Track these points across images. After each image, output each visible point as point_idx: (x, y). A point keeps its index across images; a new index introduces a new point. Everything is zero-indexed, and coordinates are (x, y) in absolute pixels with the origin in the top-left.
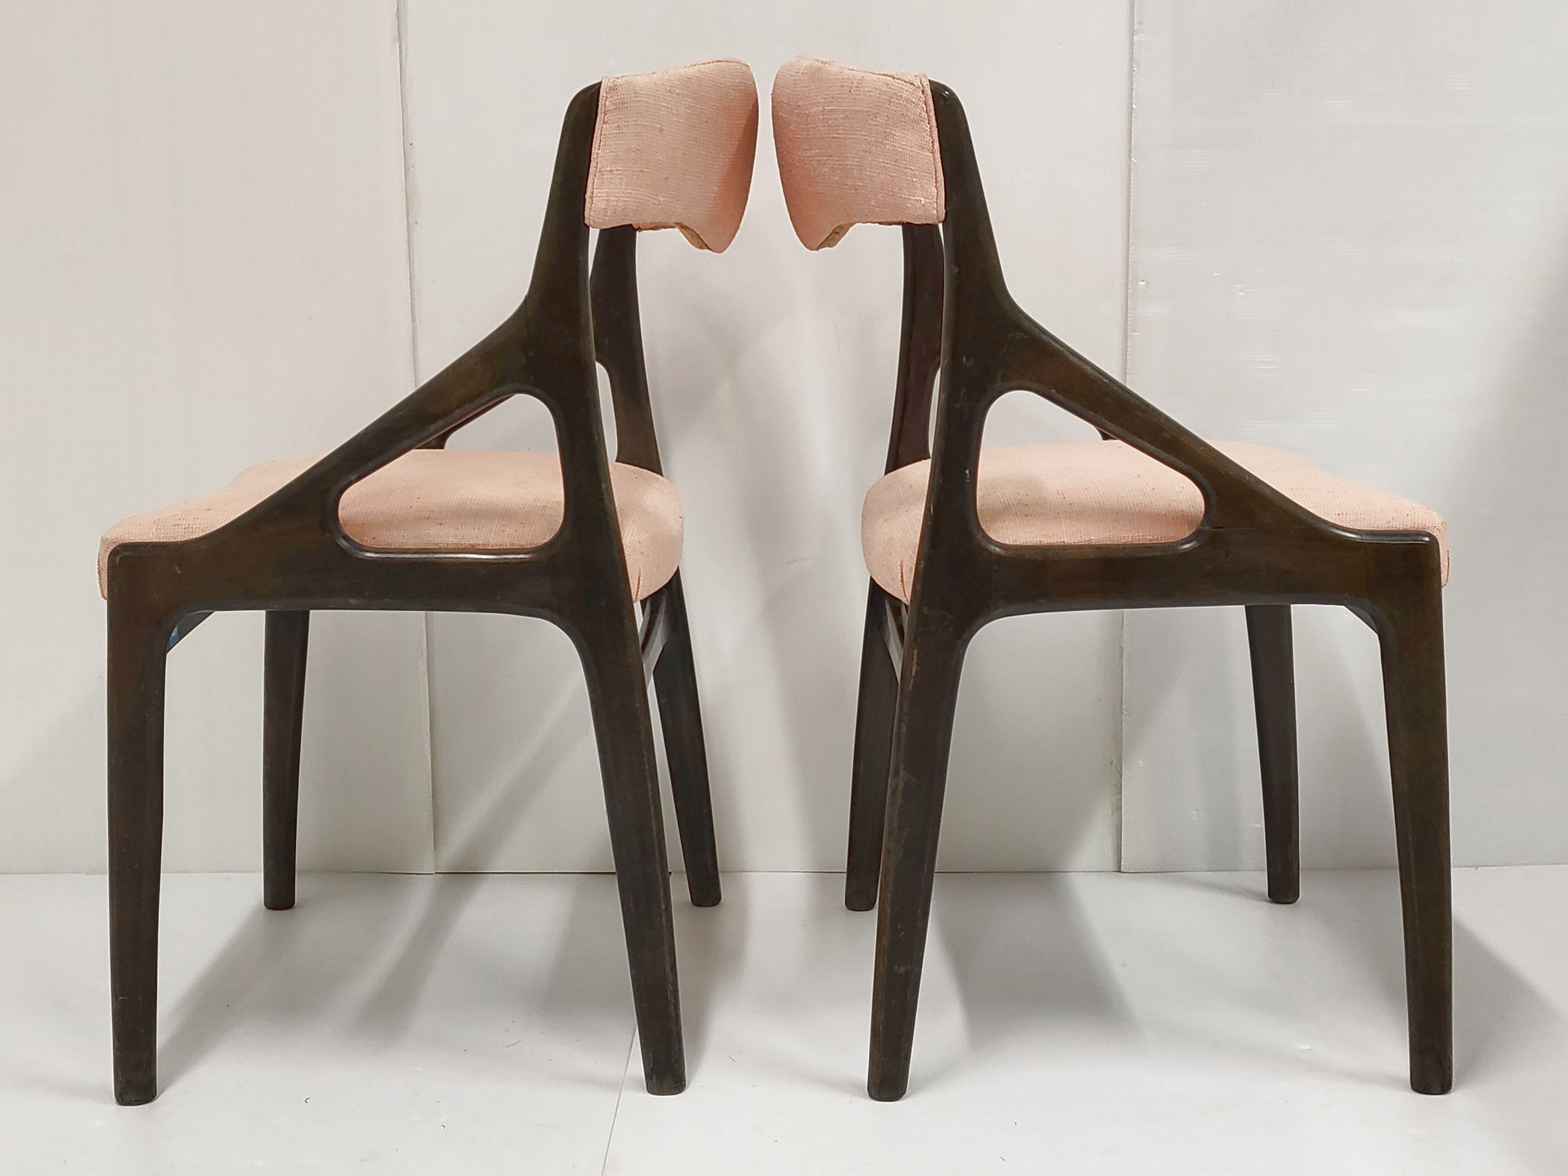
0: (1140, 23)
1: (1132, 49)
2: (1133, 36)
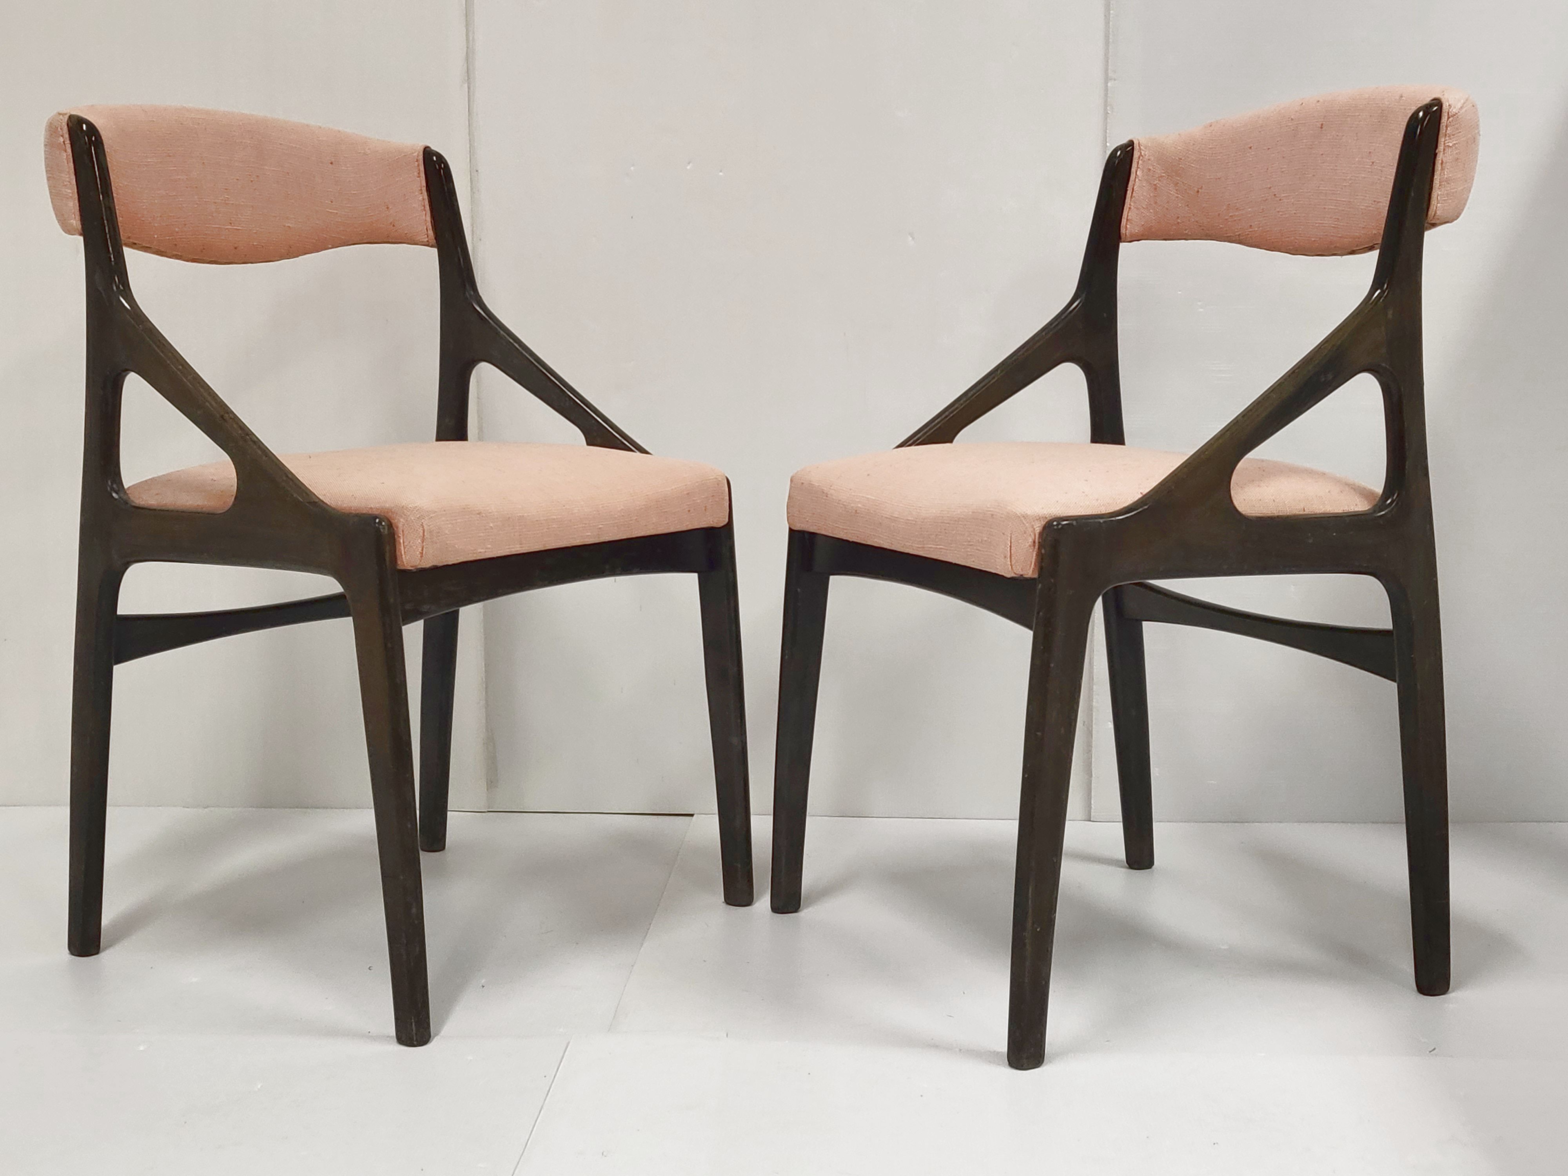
0: (1114, 71)
1: (1106, 95)
2: (1108, 83)
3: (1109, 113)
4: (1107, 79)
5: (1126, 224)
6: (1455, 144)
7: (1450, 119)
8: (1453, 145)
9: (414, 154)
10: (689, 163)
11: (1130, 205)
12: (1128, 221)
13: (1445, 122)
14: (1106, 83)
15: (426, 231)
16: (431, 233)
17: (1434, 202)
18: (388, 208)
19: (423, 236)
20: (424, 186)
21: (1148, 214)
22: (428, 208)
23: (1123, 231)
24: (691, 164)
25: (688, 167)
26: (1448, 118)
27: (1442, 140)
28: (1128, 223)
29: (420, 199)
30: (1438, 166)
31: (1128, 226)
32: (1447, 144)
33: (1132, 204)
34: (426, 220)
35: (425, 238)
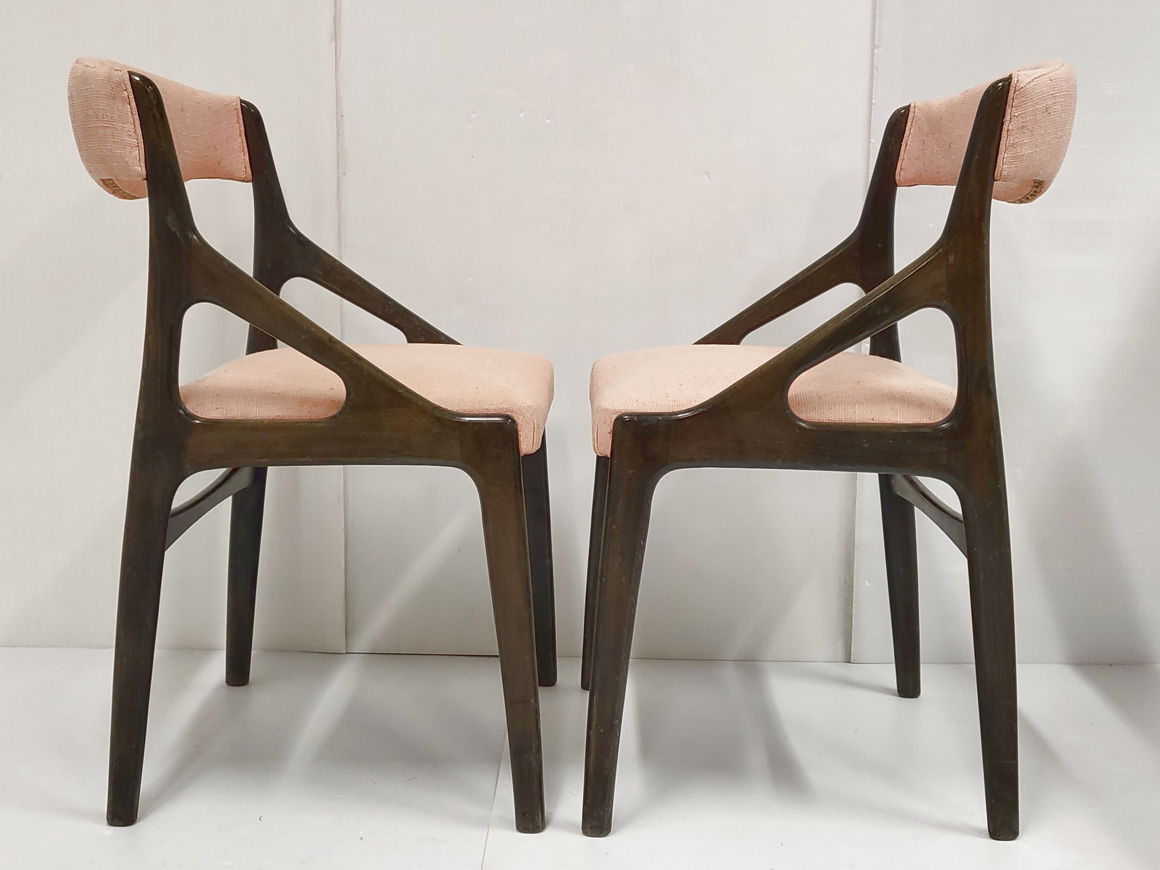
0: (880, 40)
1: (873, 59)
2: (874, 50)
3: (874, 75)
4: (873, 47)
5: (900, 172)
6: (1021, 114)
7: (1016, 93)
8: (1019, 115)
9: (233, 104)
10: (521, 112)
11: (904, 156)
12: (902, 170)
13: (1012, 95)
14: (873, 50)
15: (244, 168)
16: (249, 170)
17: (999, 163)
18: (216, 149)
19: (241, 172)
20: (243, 131)
21: (918, 164)
22: (246, 149)
23: (897, 177)
24: (523, 112)
25: (521, 115)
26: (1015, 92)
27: (1008, 111)
28: (902, 172)
29: (239, 141)
30: (1004, 133)
31: (902, 174)
32: (1014, 114)
33: (905, 155)
34: (244, 160)
35: (243, 175)
